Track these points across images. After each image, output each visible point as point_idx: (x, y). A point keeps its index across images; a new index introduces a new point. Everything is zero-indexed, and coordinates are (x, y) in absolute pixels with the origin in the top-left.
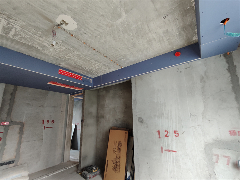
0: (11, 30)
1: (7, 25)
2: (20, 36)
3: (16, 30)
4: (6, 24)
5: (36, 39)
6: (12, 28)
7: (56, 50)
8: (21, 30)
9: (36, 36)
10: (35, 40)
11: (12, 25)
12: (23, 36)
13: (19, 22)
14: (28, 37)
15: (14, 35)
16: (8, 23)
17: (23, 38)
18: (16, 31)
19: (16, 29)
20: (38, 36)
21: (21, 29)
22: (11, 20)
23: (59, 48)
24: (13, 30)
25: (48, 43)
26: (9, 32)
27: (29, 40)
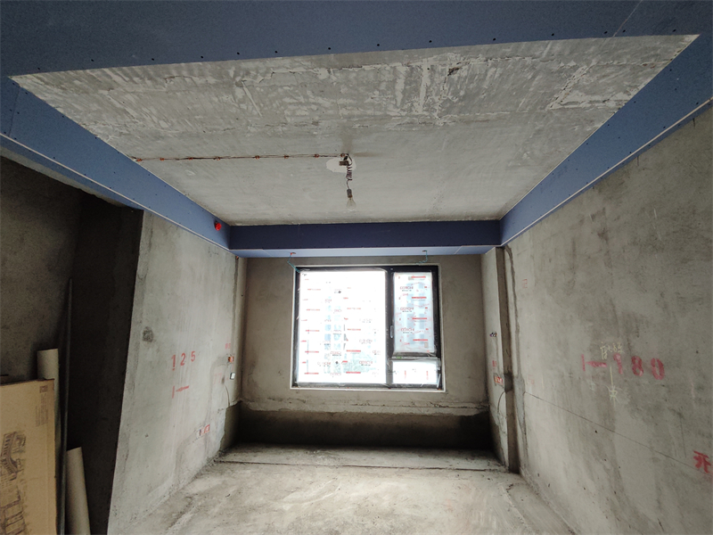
0: (404, 92)
1: (412, 105)
2: (383, 86)
3: (394, 102)
4: (415, 104)
5: (350, 105)
6: (403, 102)
7: (295, 101)
8: (386, 109)
9: (356, 112)
10: (351, 101)
11: (404, 111)
12: (377, 92)
13: (395, 124)
14: (368, 97)
15: (394, 81)
16: (411, 111)
17: (376, 87)
18: (394, 98)
19: (395, 106)
20: (354, 116)
21: (388, 113)
22: (407, 120)
23: (298, 113)
24: (400, 97)
25: (326, 109)
26: (406, 83)
27: (361, 89)
